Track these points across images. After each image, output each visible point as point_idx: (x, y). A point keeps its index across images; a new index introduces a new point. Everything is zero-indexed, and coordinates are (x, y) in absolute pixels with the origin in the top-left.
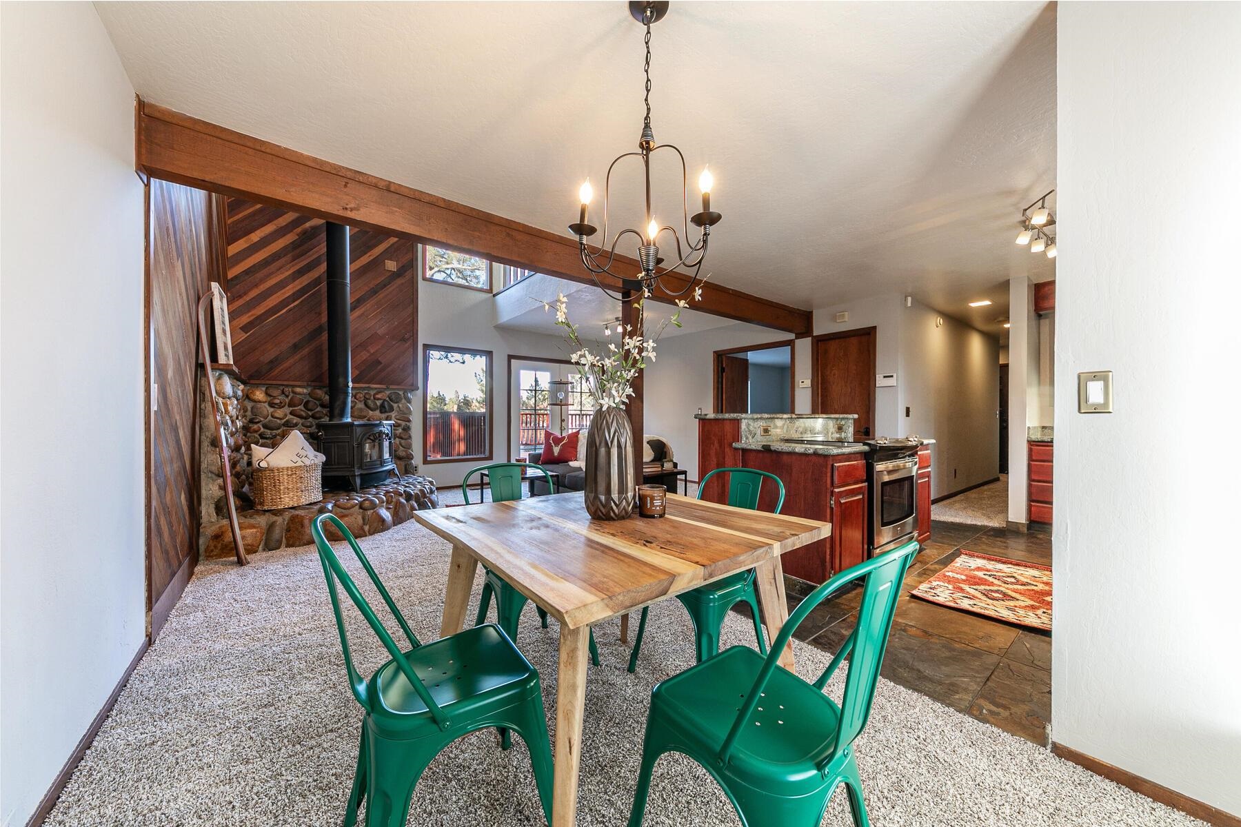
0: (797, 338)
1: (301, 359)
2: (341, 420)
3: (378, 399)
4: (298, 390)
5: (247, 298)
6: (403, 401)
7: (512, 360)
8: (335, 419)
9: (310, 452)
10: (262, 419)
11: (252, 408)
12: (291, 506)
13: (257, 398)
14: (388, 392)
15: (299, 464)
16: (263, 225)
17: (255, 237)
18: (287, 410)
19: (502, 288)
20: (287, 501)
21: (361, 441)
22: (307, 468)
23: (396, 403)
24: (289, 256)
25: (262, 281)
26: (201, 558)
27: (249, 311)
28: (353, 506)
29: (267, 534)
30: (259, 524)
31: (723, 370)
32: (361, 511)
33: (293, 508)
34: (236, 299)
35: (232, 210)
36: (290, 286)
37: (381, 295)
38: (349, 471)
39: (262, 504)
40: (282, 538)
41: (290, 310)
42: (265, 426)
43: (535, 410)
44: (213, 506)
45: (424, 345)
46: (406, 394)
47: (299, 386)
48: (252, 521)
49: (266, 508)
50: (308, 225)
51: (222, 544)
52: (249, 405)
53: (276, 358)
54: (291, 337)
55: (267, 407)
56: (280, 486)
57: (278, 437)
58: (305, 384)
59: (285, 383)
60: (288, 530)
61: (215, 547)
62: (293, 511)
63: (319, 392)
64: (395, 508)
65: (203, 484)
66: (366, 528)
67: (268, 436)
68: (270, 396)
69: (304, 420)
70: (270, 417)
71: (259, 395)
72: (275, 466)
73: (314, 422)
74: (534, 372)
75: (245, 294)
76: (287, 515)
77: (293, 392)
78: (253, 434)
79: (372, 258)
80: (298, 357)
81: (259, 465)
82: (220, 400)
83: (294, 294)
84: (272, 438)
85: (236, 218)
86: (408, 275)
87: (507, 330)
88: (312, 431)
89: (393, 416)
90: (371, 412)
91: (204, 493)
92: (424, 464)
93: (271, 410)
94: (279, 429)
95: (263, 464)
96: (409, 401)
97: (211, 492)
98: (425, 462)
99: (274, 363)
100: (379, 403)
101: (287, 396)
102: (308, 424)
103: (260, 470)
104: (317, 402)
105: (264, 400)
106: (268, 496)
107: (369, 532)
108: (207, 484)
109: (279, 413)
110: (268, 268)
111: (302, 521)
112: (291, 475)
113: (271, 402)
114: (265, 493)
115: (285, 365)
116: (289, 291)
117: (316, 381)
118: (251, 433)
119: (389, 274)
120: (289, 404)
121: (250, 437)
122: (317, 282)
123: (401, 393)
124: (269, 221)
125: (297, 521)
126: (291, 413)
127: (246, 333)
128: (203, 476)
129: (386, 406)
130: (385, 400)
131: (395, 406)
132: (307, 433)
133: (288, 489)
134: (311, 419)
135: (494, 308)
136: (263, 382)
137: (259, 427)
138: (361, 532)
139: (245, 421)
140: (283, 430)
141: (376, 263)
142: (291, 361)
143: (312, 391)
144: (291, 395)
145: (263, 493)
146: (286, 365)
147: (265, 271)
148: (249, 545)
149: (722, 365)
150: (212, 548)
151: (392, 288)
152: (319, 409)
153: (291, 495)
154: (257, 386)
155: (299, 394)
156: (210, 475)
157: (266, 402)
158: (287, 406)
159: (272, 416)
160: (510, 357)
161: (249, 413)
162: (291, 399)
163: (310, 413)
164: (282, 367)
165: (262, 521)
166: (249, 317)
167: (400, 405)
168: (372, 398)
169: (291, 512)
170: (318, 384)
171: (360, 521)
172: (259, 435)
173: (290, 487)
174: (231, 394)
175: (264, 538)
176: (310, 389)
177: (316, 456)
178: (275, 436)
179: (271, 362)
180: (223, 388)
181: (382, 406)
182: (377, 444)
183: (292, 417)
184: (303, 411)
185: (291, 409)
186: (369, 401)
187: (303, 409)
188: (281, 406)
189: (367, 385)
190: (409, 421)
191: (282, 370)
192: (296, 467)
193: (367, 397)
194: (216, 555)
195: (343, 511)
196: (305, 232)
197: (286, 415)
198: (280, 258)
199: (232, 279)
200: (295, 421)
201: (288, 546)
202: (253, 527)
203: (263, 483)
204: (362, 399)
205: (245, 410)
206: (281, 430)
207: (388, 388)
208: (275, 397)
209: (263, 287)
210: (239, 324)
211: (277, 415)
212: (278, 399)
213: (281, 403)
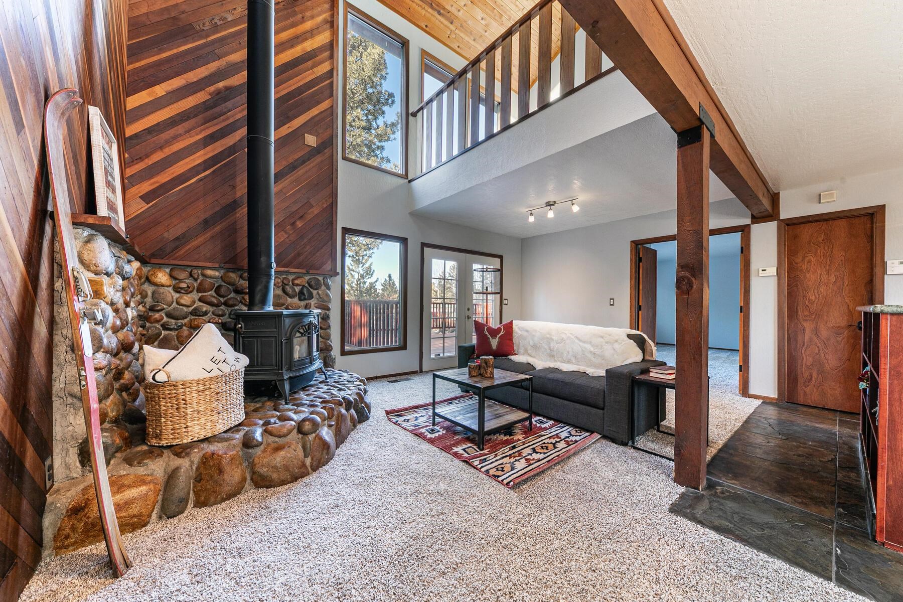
0: (753, 223)
1: (212, 237)
2: (263, 309)
3: (297, 285)
4: (209, 272)
5: (150, 161)
6: (323, 287)
7: (425, 249)
8: (256, 308)
9: (229, 352)
10: (165, 307)
11: (153, 293)
12: (202, 437)
13: (159, 280)
14: (307, 278)
15: (215, 373)
16: (169, 78)
17: (160, 90)
18: (195, 296)
19: (419, 174)
20: (197, 430)
21: (290, 335)
22: (226, 379)
23: (316, 289)
24: (200, 117)
25: (168, 143)
26: (45, 553)
27: (151, 177)
28: (290, 432)
29: (165, 491)
30: (152, 475)
31: (640, 260)
32: (300, 436)
33: (206, 440)
34: (135, 162)
35: (134, 54)
36: (202, 152)
37: (301, 171)
38: (275, 374)
39: (158, 436)
40: (189, 493)
41: (201, 180)
42: (169, 315)
43: (444, 299)
44: (76, 450)
45: (343, 228)
46: (326, 280)
47: (210, 268)
48: (141, 471)
49: (164, 443)
50: (221, 85)
51: (86, 523)
52: (149, 289)
53: (184, 235)
54: (200, 211)
55: (172, 291)
56: (186, 408)
57: (184, 328)
58: (217, 265)
59: (195, 264)
60: (198, 479)
61: (73, 529)
62: (204, 445)
63: (232, 275)
64: (337, 424)
65: (57, 416)
66: (308, 461)
67: (172, 327)
68: (175, 279)
69: (215, 308)
70: (174, 304)
71: (162, 277)
72: (179, 378)
73: (227, 310)
74: (443, 261)
75: (147, 156)
76: (196, 456)
77: (203, 275)
78: (154, 325)
79: (291, 130)
80: (208, 235)
81: (154, 378)
82: (85, 276)
83: (205, 162)
84: (177, 330)
85: (137, 65)
86: (327, 152)
87: (423, 217)
88: (224, 321)
89: (313, 303)
90: (289, 300)
91: (58, 431)
92: (341, 355)
93: (176, 295)
94: (186, 318)
95: (161, 377)
96: (328, 288)
97: (71, 428)
98: (343, 353)
99: (182, 240)
100: (297, 289)
101: (196, 280)
102: (220, 313)
103: (157, 385)
104: (230, 287)
105: (168, 284)
106: (167, 425)
107: (311, 466)
108: (64, 416)
109: (186, 299)
110: (176, 128)
111: (220, 462)
112: (203, 391)
113: (177, 286)
114: (163, 420)
115: (193, 244)
116: (198, 158)
117: (230, 263)
118: (151, 323)
119: (309, 149)
120: (197, 288)
121: (150, 328)
122: (232, 150)
123: (321, 278)
124: (178, 74)
125: (211, 463)
126: (200, 300)
127: (148, 203)
128: (56, 403)
129: (305, 292)
130: (304, 286)
131: (315, 292)
132: (219, 323)
133: (199, 412)
134: (223, 307)
135: (410, 195)
136: (167, 262)
137: (161, 315)
138: (303, 470)
139: (143, 309)
140: (191, 320)
141: (296, 136)
142: (200, 240)
143: (224, 274)
144: (201, 278)
145: (160, 421)
146: (195, 243)
147: (172, 132)
148: (134, 516)
149: (639, 255)
150: (67, 531)
151: (312, 165)
152: (232, 295)
153: (203, 420)
154: (160, 266)
155: (211, 277)
156: (70, 400)
157: (170, 286)
158: (195, 291)
159: (178, 303)
160: (424, 245)
161: (149, 300)
162: (200, 283)
163: (222, 300)
164: (189, 247)
165: (157, 468)
166: (151, 184)
167: (320, 292)
168: (291, 283)
169: (203, 449)
170: (230, 266)
171: (300, 453)
172: (162, 326)
173: (202, 409)
174: (112, 268)
175: (160, 498)
176: (222, 272)
177: (237, 360)
178: (181, 327)
179: (177, 239)
180: (96, 257)
181: (301, 293)
182: (306, 338)
183: (202, 304)
184: (214, 297)
185: (200, 294)
186: (287, 287)
187: (214, 294)
188: (188, 291)
189: (286, 269)
190: (329, 309)
191: (190, 249)
192: (211, 379)
193: (285, 282)
194: (75, 543)
195: (277, 439)
196: (218, 92)
197: (194, 302)
198: (189, 118)
199: (131, 138)
200: (204, 309)
201: (199, 504)
202: (142, 482)
203: (160, 406)
204: (280, 284)
205: (144, 296)
206: (188, 319)
207: (308, 273)
208: (181, 281)
209: (168, 151)
210: (139, 192)
211: (183, 302)
212: (185, 282)
213: (188, 287)
